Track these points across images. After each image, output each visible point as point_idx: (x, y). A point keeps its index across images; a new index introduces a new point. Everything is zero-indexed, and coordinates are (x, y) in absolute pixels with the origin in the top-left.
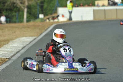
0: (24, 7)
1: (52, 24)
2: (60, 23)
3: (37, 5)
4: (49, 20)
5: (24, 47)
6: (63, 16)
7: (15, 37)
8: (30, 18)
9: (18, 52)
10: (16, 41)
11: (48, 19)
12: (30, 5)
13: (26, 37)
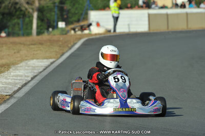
0: (33, 9)
1: (80, 39)
2: (94, 37)
3: (54, 6)
4: (75, 32)
5: (35, 77)
6: (98, 25)
7: (19, 59)
8: (42, 27)
9: (26, 84)
10: (21, 66)
11: (74, 29)
12: (43, 7)
13: (38, 59)
